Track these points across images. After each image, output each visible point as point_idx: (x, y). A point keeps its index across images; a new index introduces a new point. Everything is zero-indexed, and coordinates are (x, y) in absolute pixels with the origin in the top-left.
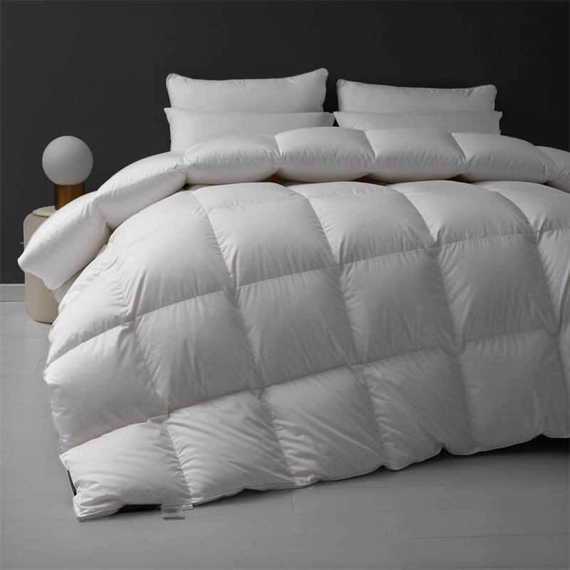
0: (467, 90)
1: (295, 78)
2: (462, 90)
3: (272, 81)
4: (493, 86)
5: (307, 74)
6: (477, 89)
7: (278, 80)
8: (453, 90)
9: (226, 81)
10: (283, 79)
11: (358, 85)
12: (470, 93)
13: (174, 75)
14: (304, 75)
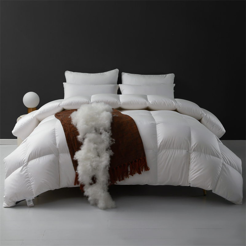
0: (164, 75)
1: (107, 72)
2: (163, 75)
3: (99, 74)
4: (174, 74)
5: (111, 71)
6: (168, 75)
7: (102, 73)
8: (160, 75)
9: (84, 73)
10: (103, 73)
11: (128, 74)
12: (165, 76)
13: (67, 71)
14: (110, 71)
